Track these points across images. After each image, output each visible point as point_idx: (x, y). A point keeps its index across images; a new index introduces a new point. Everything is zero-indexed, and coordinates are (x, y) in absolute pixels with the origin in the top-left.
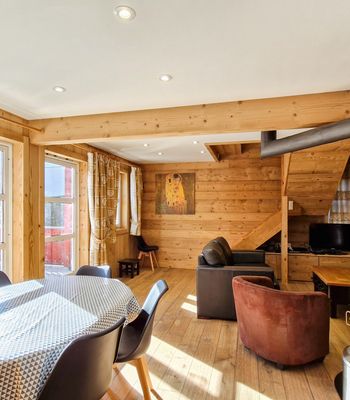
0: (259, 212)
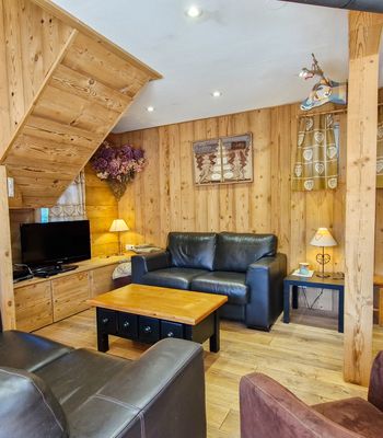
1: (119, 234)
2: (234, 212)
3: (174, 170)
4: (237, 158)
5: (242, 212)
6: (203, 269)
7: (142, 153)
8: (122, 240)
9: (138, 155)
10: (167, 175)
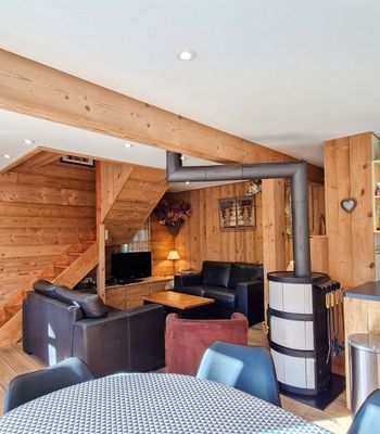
0: (57, 243)
1: (174, 261)
2: (245, 248)
3: (209, 218)
4: (246, 211)
5: (249, 248)
6: (222, 287)
7: (188, 207)
8: (176, 265)
9: (186, 208)
10: (205, 221)
